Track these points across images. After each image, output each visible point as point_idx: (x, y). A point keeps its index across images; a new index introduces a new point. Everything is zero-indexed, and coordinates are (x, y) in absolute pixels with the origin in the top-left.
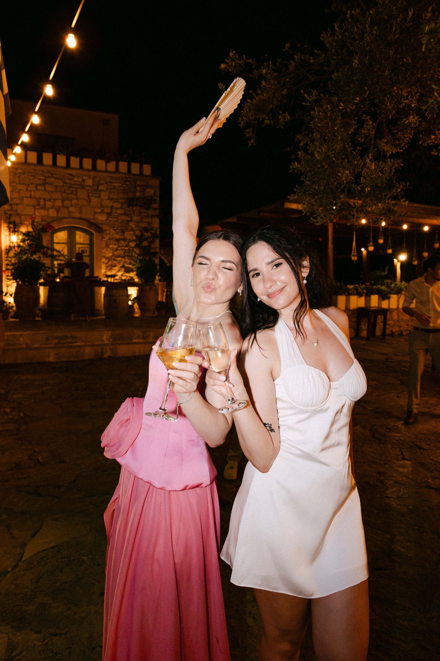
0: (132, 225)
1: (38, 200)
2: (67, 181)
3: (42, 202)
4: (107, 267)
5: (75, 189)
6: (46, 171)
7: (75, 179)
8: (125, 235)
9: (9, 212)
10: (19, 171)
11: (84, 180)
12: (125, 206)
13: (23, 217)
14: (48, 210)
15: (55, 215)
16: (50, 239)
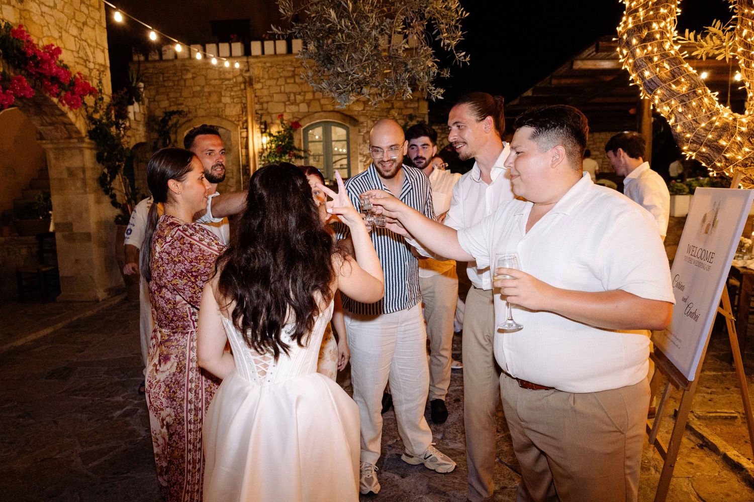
1: (288, 95)
3: (292, 97)
9: (260, 112)
10: (268, 65)
13: (274, 116)
14: (298, 106)
15: (306, 110)
16: (304, 137)
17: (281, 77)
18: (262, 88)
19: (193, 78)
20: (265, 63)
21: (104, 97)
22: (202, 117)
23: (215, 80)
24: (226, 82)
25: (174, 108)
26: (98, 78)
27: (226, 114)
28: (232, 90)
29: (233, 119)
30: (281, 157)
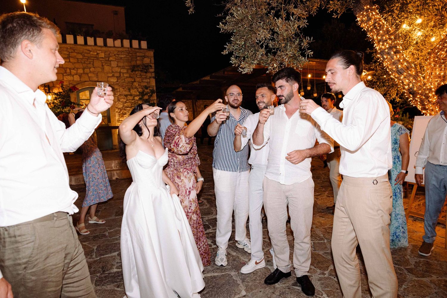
0: (136, 84)
2: (86, 55)
4: (119, 115)
5: (92, 61)
6: (69, 48)
7: (91, 53)
8: (131, 92)
11: (98, 54)
12: (130, 71)
14: (73, 76)
15: (79, 80)
16: (77, 97)
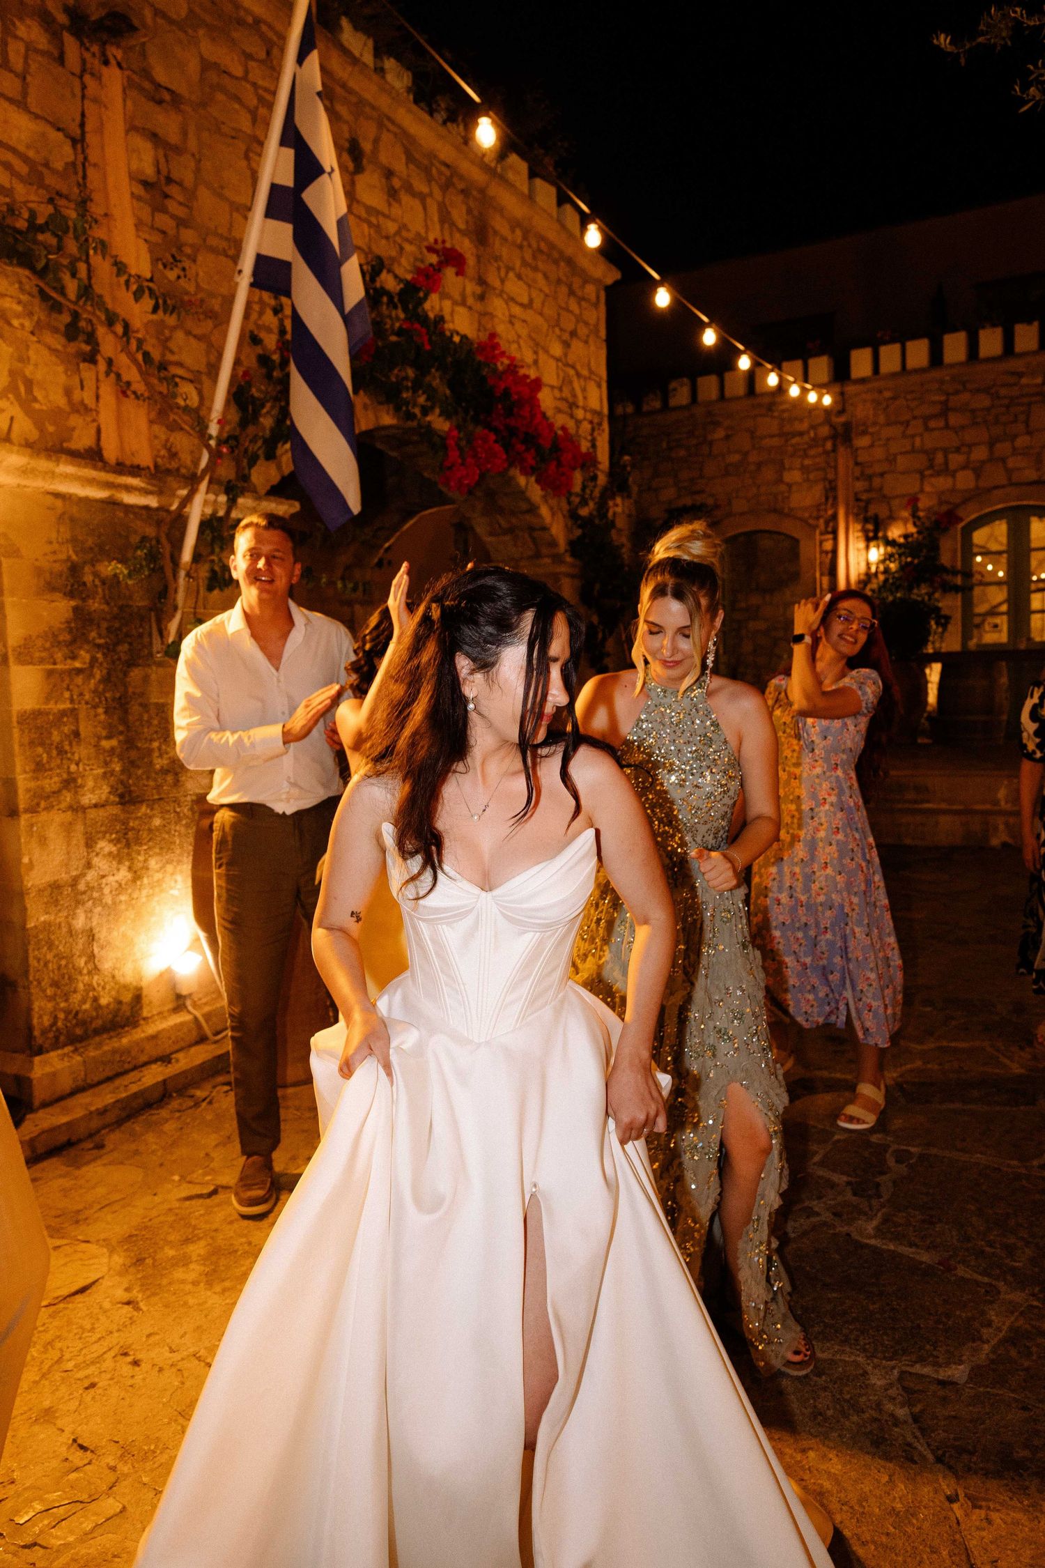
1: (930, 454)
2: (1004, 391)
3: (939, 458)
5: (1025, 408)
6: (948, 378)
9: (864, 497)
10: (887, 394)
13: (895, 503)
14: (954, 476)
15: (972, 485)
16: (963, 546)
17: (915, 418)
18: (872, 446)
19: (727, 437)
20: (880, 392)
21: (599, 473)
22: (742, 514)
23: (773, 436)
24: (794, 441)
25: (688, 501)
26: (589, 438)
27: (792, 505)
28: (806, 456)
29: (807, 515)
30: (910, 589)
